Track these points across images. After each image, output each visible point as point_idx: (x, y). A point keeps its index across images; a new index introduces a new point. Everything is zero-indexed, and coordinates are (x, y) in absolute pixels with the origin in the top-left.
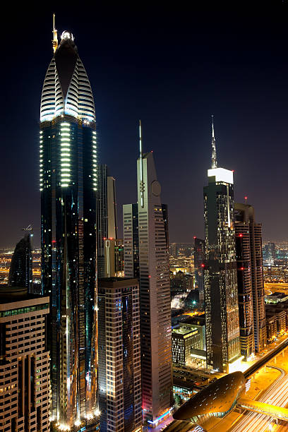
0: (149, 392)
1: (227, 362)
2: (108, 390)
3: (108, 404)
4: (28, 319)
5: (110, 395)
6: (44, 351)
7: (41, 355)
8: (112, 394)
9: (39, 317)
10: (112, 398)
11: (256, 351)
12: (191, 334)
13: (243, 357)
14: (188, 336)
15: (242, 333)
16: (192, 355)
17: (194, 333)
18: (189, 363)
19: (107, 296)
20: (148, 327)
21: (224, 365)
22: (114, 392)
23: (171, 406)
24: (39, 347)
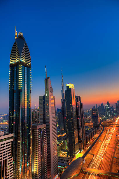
0: (50, 169)
1: (75, 154)
2: (35, 171)
3: (35, 177)
4: (5, 144)
5: (36, 173)
6: (11, 158)
7: (10, 159)
8: (37, 172)
9: (9, 142)
10: (37, 174)
11: (83, 148)
12: (61, 144)
13: (80, 151)
14: (60, 144)
15: (79, 142)
16: (62, 152)
17: (62, 143)
18: (61, 155)
19: (35, 131)
20: (49, 143)
21: (74, 155)
22: (38, 171)
23: (57, 174)
24: (9, 156)
